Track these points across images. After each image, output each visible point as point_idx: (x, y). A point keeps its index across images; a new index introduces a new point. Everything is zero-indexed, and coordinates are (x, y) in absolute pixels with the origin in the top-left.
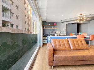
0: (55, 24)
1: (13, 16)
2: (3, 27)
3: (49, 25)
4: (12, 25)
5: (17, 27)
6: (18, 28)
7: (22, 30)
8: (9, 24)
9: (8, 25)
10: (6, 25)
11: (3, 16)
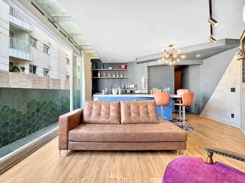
0: (123, 66)
1: (35, 45)
2: (11, 73)
3: (110, 68)
4: (33, 69)
5: (46, 71)
6: (49, 74)
7: (59, 80)
8: (27, 67)
9: (23, 69)
10: (19, 68)
11: (12, 46)
